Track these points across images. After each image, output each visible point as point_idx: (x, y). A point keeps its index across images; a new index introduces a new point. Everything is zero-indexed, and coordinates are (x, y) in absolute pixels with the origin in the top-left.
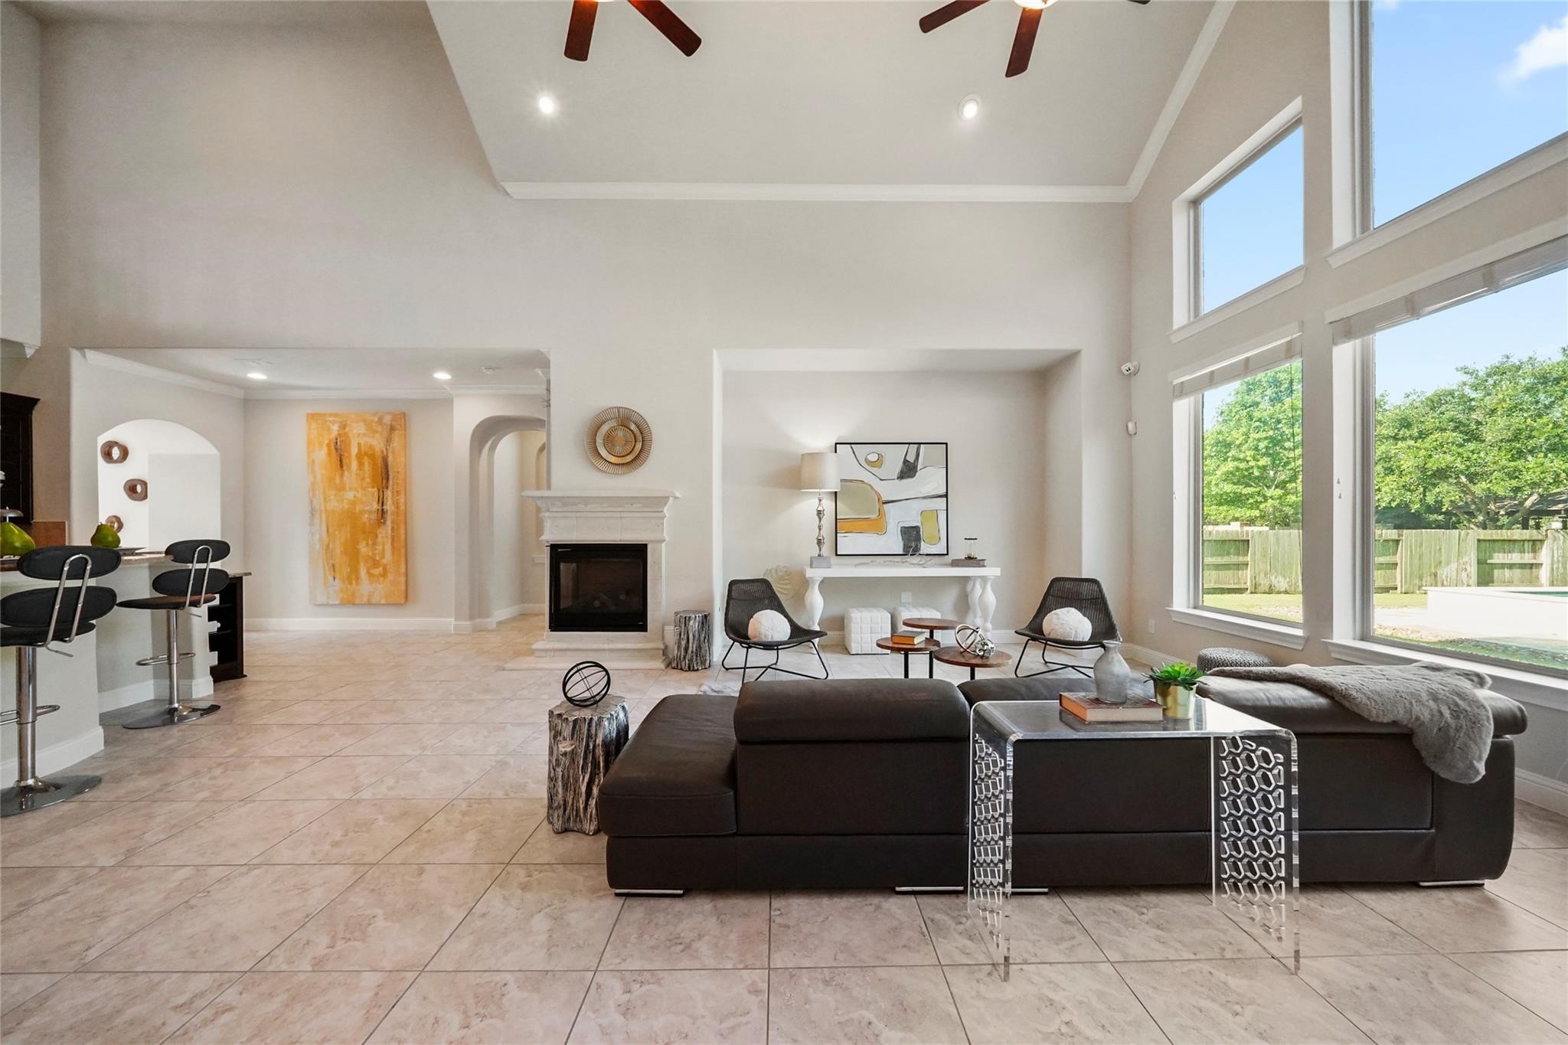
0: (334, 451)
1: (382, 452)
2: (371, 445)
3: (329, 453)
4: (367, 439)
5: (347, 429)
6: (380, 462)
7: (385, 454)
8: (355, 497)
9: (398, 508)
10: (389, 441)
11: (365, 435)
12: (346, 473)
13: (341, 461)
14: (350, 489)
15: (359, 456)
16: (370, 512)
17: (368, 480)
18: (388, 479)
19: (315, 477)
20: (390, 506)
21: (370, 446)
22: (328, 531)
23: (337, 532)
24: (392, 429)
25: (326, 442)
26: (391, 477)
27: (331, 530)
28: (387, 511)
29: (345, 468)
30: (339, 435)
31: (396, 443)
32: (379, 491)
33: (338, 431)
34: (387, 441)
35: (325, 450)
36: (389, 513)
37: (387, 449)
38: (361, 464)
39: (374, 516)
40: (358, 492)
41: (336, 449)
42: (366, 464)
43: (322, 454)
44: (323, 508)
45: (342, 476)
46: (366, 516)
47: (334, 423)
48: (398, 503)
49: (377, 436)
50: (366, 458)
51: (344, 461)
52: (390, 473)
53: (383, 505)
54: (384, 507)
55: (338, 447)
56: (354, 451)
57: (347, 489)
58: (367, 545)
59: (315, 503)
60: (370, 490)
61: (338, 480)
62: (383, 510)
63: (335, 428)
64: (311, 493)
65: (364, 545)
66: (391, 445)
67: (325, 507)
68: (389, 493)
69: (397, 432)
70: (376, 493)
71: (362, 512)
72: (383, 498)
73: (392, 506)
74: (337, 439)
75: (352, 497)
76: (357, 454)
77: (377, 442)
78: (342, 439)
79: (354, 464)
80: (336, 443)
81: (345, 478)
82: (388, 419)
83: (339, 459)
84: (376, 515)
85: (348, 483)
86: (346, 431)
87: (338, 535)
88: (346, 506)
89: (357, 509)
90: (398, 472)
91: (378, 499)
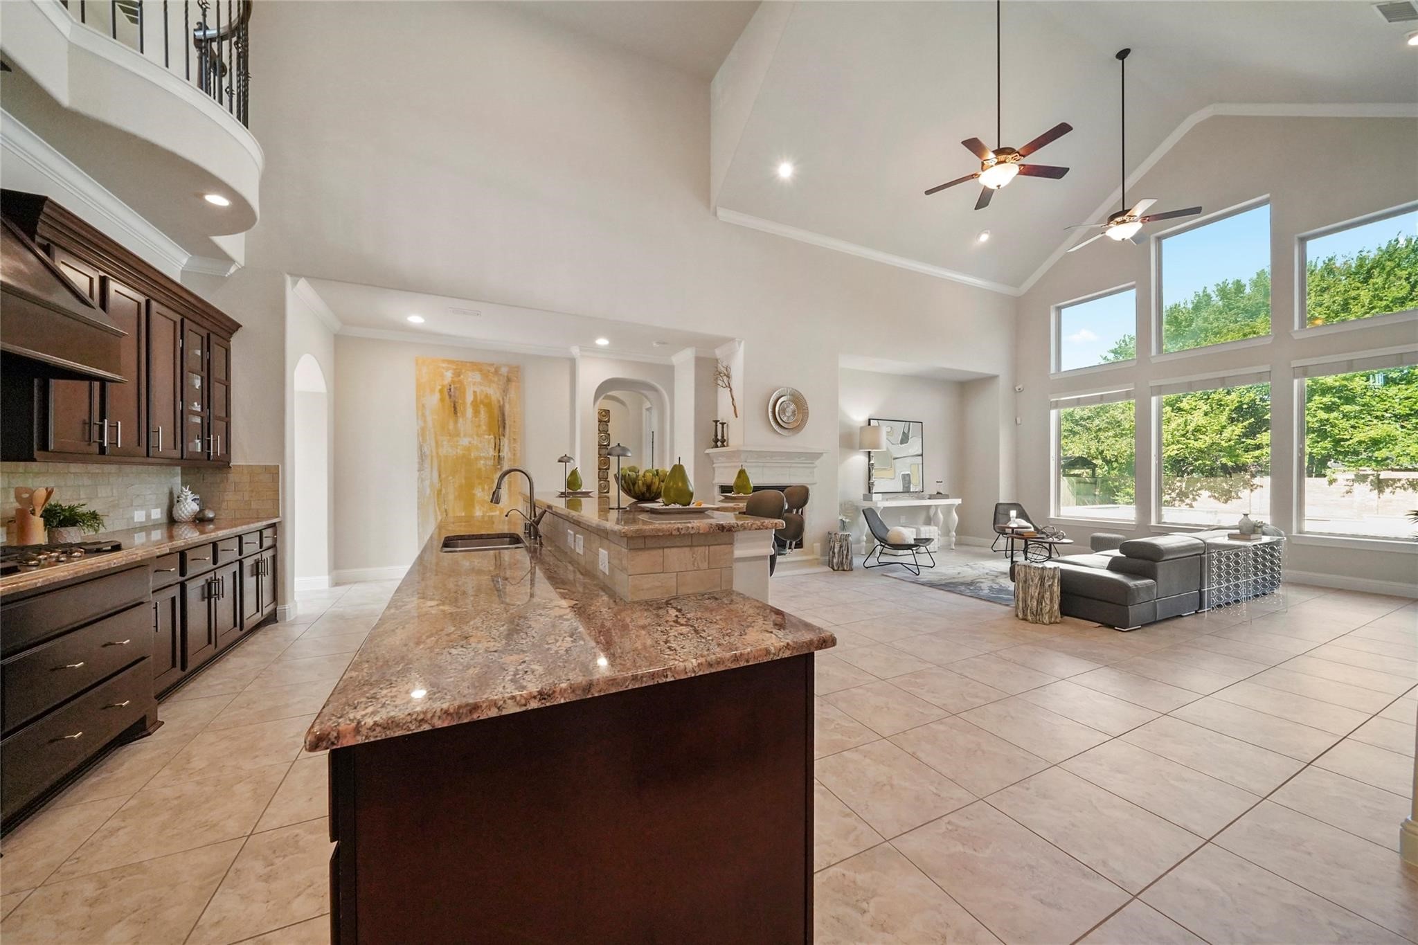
0: (447, 397)
1: (499, 401)
2: (487, 393)
3: (442, 400)
4: (483, 388)
5: (462, 376)
6: (496, 411)
7: (502, 403)
8: (470, 443)
9: (514, 454)
10: (505, 391)
11: (480, 384)
12: (460, 420)
13: (455, 408)
14: (465, 436)
15: (475, 404)
16: (486, 458)
17: (484, 428)
18: (504, 427)
19: (425, 421)
20: (507, 453)
21: (487, 396)
22: (440, 476)
23: (450, 478)
24: (509, 380)
25: (439, 388)
26: (507, 426)
27: (443, 476)
28: (504, 457)
29: (458, 414)
30: (453, 382)
31: (512, 394)
32: (495, 438)
33: (452, 378)
35: (437, 396)
36: (506, 459)
37: (503, 399)
38: (476, 412)
39: (490, 463)
40: (473, 439)
41: (450, 396)
42: (482, 412)
43: (433, 400)
44: (434, 454)
45: (456, 422)
46: (482, 462)
47: (447, 369)
48: (514, 450)
49: (494, 385)
50: (482, 406)
51: (458, 408)
52: (507, 422)
53: (499, 452)
54: (500, 454)
55: (453, 394)
56: (469, 398)
57: (462, 435)
58: (483, 490)
59: (425, 449)
60: (486, 437)
61: (451, 426)
62: (499, 456)
63: (449, 375)
64: (421, 438)
65: (480, 490)
66: (508, 396)
67: (437, 453)
68: (505, 442)
69: (514, 384)
70: (493, 441)
71: (478, 459)
72: (500, 445)
73: (509, 454)
74: (450, 386)
75: (467, 443)
76: (473, 402)
77: (494, 392)
78: (456, 386)
79: (469, 412)
80: (450, 389)
81: (459, 425)
82: (504, 370)
83: (453, 405)
84: (492, 461)
85: (462, 429)
86: (460, 378)
87: (451, 481)
88: (460, 452)
89: (472, 455)
90: (514, 422)
91: (495, 447)
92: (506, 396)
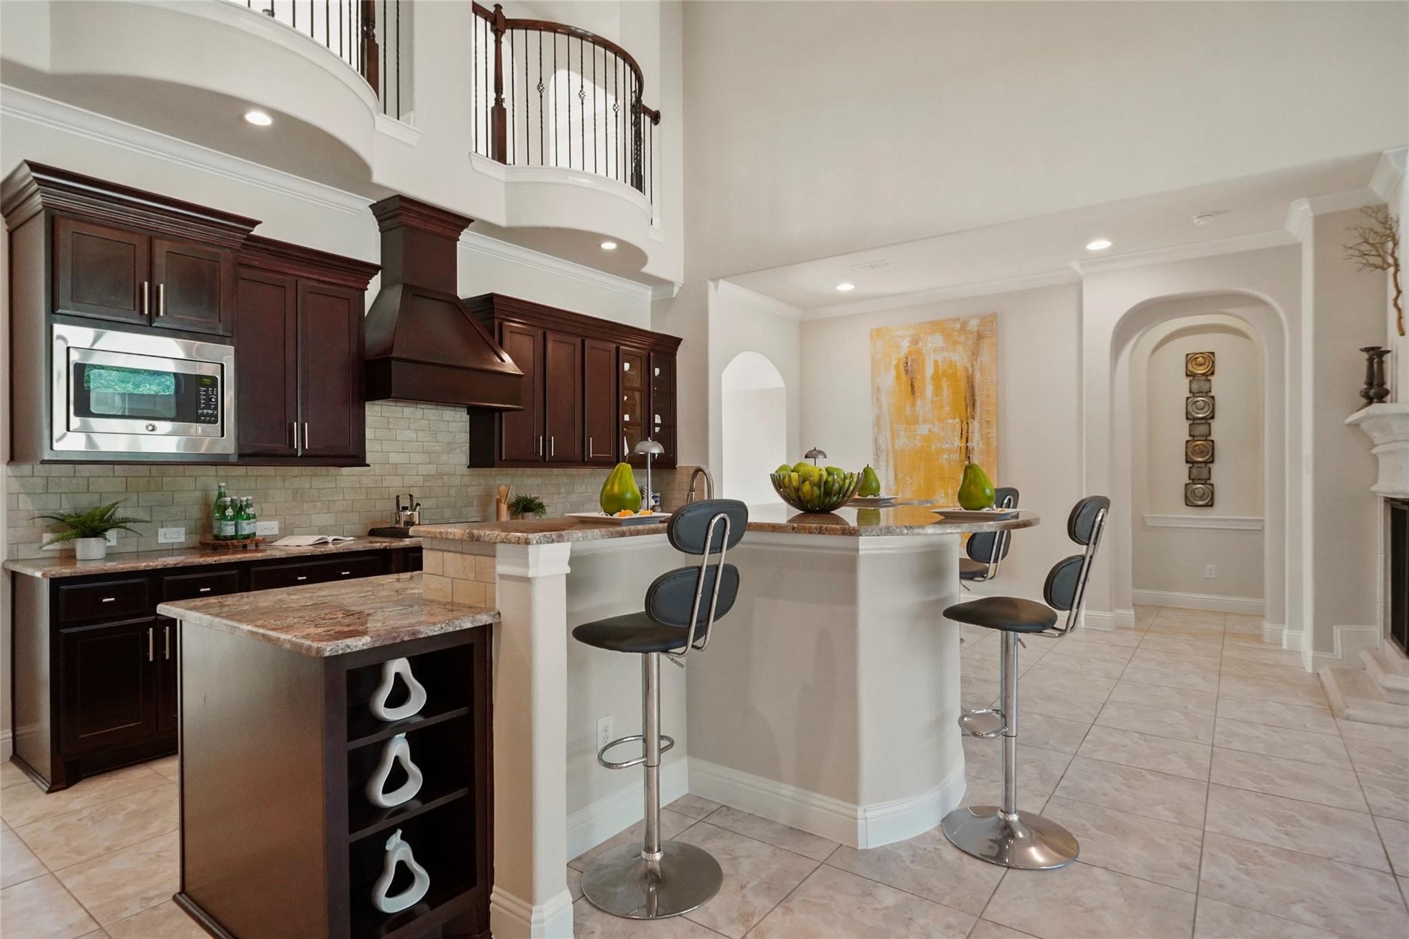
0: (903, 373)
1: (967, 370)
2: (951, 361)
3: (898, 378)
4: (946, 354)
5: (920, 344)
6: (963, 385)
7: (970, 372)
8: (930, 431)
9: (988, 444)
10: (975, 354)
11: (942, 349)
12: (919, 402)
13: (912, 386)
14: (924, 422)
15: (936, 378)
16: (950, 451)
17: (947, 409)
18: (974, 405)
19: (880, 407)
20: (978, 443)
21: (951, 364)
22: (896, 476)
23: (908, 478)
24: (980, 336)
25: (895, 362)
26: (978, 404)
27: (900, 475)
28: (973, 449)
29: (917, 395)
30: (910, 353)
31: (985, 356)
32: (962, 423)
33: (909, 347)
34: (973, 354)
35: (893, 373)
36: (976, 452)
37: (972, 365)
38: (938, 388)
39: (956, 457)
40: (934, 425)
41: (907, 371)
42: (945, 388)
43: (889, 379)
44: (890, 447)
45: (914, 405)
46: (945, 456)
47: (904, 337)
48: (988, 438)
49: (960, 348)
50: (945, 379)
51: (916, 386)
52: (977, 398)
53: (967, 441)
54: (969, 444)
55: (910, 368)
56: (929, 371)
57: (920, 421)
58: (946, 494)
59: (881, 442)
60: (950, 421)
61: (908, 411)
62: (967, 447)
63: (905, 344)
64: (876, 429)
65: (943, 495)
66: (979, 360)
67: (893, 446)
68: (975, 425)
69: (987, 341)
70: (958, 426)
71: (940, 451)
72: (968, 432)
73: (981, 443)
74: (907, 358)
75: (927, 432)
76: (933, 374)
77: (959, 358)
78: (913, 357)
79: (929, 389)
80: (907, 363)
81: (917, 408)
82: (973, 325)
83: (910, 383)
84: (958, 455)
85: (921, 414)
86: (918, 346)
87: (909, 483)
88: (918, 444)
89: (933, 447)
90: (988, 396)
91: (961, 434)
92: (976, 360)
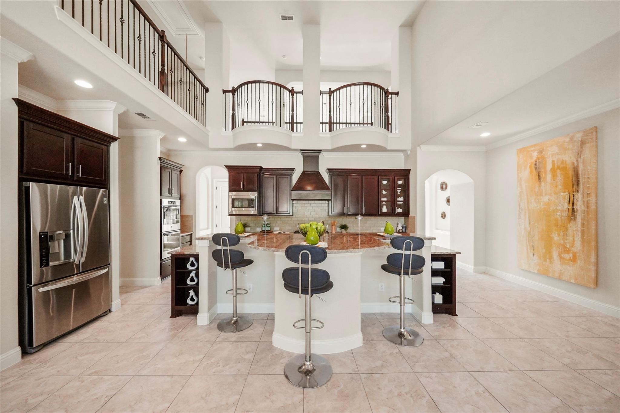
0: (534, 169)
1: (573, 164)
2: (563, 160)
3: (531, 172)
4: (560, 156)
5: (544, 152)
6: (571, 172)
7: (576, 165)
9: (588, 207)
10: (579, 154)
11: (557, 154)
12: (543, 184)
13: (539, 176)
14: (546, 195)
15: (553, 171)
16: (561, 211)
17: (560, 187)
18: (578, 185)
19: (522, 188)
20: (581, 206)
21: (563, 162)
22: (530, 223)
23: (536, 224)
24: (583, 143)
25: (529, 164)
26: (580, 183)
27: (532, 223)
28: (577, 210)
29: (541, 180)
30: (538, 158)
31: (587, 153)
32: (570, 194)
33: (537, 155)
34: (578, 154)
35: (528, 170)
36: (579, 211)
37: (577, 161)
38: (554, 176)
39: (565, 214)
40: (552, 196)
41: (536, 168)
42: (559, 175)
43: (526, 173)
44: (527, 208)
45: (540, 186)
46: (558, 214)
47: (534, 151)
48: (588, 203)
49: (570, 151)
50: (558, 170)
51: (541, 175)
52: (581, 180)
53: (572, 206)
54: (575, 207)
55: (538, 166)
56: (549, 166)
57: (544, 194)
58: (559, 235)
59: (522, 205)
60: (562, 194)
61: (537, 189)
62: (573, 209)
63: (535, 154)
64: (519, 199)
65: (557, 235)
66: (582, 157)
68: (579, 197)
69: (588, 145)
70: (567, 197)
71: (555, 211)
72: (574, 200)
73: (583, 207)
74: (536, 161)
75: (548, 200)
76: (551, 169)
77: (569, 157)
78: (540, 160)
79: (549, 177)
80: (536, 164)
81: (542, 187)
82: (579, 136)
83: (537, 175)
84: (567, 213)
85: (544, 190)
86: (542, 154)
87: (537, 227)
88: (542, 207)
89: (551, 208)
90: (588, 178)
91: (569, 201)
92: (580, 157)
